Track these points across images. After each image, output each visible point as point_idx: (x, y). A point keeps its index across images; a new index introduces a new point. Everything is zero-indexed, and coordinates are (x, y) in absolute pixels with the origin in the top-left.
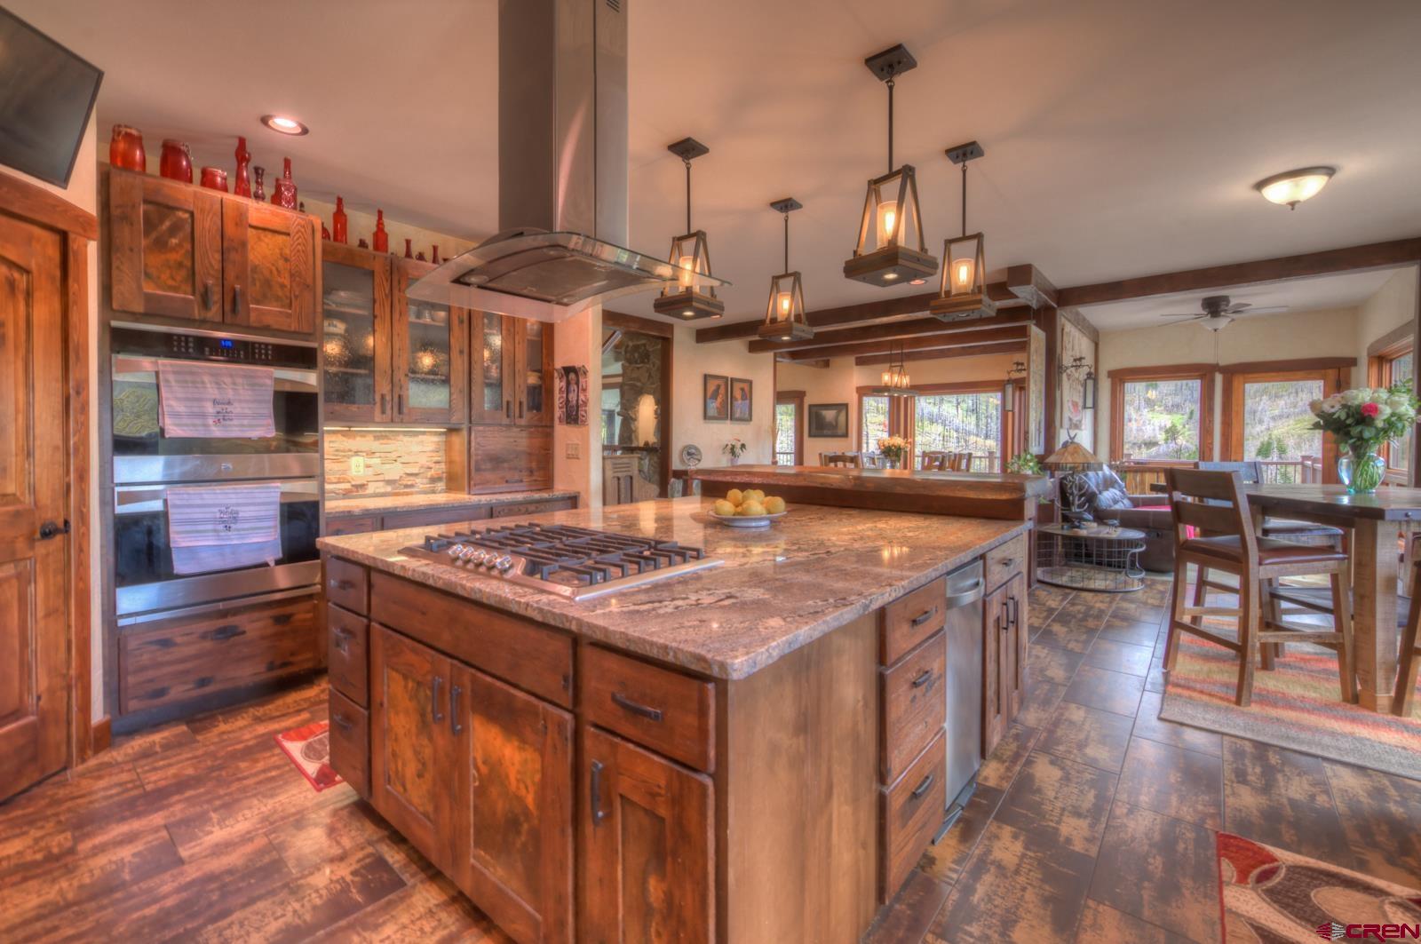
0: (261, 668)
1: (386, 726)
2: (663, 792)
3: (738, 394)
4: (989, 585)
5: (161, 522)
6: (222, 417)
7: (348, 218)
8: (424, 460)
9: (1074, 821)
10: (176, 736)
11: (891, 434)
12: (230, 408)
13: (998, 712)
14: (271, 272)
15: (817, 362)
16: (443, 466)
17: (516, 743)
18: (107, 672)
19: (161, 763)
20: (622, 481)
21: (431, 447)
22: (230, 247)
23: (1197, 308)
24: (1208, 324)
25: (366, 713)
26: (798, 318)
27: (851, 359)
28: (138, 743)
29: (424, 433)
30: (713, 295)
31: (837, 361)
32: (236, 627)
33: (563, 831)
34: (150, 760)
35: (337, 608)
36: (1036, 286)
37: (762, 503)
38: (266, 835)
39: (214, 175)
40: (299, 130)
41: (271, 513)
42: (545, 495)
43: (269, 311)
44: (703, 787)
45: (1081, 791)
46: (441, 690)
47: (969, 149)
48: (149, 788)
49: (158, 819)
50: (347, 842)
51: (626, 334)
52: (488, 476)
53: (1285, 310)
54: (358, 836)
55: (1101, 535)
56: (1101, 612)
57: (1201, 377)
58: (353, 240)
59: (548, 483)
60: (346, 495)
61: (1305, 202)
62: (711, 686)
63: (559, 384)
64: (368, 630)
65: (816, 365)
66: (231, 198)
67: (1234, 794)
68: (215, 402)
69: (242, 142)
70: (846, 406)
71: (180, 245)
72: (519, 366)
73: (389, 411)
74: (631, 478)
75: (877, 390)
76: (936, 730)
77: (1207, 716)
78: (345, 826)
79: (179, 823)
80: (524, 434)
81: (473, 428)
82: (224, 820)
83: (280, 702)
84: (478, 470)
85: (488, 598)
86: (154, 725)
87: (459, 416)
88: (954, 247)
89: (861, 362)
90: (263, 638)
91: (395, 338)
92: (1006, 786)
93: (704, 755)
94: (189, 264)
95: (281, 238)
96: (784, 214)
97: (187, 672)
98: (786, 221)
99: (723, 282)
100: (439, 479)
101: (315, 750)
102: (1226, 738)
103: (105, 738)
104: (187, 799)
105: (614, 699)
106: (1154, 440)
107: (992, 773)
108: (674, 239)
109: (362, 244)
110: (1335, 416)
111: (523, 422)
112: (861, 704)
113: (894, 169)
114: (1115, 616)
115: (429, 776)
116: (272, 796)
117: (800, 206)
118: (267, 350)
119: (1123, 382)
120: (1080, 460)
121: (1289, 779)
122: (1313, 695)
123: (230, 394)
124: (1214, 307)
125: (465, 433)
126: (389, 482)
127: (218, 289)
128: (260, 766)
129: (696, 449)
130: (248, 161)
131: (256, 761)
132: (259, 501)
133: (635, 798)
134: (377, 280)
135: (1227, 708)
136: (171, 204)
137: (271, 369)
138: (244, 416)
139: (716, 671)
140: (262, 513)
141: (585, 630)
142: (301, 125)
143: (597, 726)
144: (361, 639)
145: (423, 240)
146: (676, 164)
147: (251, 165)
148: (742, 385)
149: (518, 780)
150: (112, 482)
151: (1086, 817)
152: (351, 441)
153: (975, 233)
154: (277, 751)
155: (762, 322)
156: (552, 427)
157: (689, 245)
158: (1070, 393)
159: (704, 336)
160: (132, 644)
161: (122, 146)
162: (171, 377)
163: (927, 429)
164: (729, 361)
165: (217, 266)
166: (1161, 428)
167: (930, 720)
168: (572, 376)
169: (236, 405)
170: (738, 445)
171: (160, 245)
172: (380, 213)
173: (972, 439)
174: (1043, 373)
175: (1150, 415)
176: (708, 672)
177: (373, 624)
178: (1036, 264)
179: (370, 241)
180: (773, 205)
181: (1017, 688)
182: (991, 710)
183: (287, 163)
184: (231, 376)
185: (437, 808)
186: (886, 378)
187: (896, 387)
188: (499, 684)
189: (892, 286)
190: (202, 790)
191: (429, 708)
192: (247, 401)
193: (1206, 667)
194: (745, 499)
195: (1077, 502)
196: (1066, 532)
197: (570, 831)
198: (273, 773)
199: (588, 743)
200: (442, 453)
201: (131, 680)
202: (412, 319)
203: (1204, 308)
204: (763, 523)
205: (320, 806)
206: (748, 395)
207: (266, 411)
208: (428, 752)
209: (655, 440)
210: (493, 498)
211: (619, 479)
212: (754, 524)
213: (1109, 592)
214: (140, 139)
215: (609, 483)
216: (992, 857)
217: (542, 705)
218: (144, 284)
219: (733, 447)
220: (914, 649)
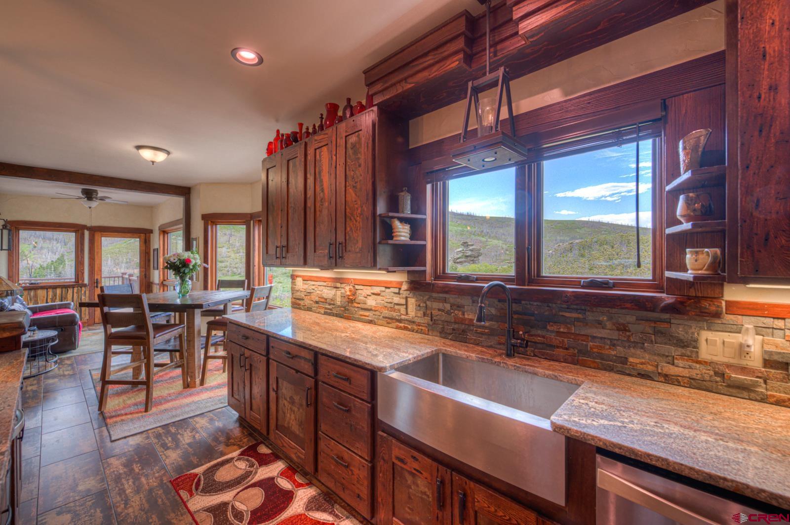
23: (79, 193)
24: (85, 203)
45: (91, 515)
56: (36, 393)
57: (76, 232)
61: (158, 163)
67: (167, 457)
77: (136, 426)
102: (149, 432)
110: (176, 264)
119: (17, 229)
122: (173, 391)
124: (89, 195)
203: (83, 194)
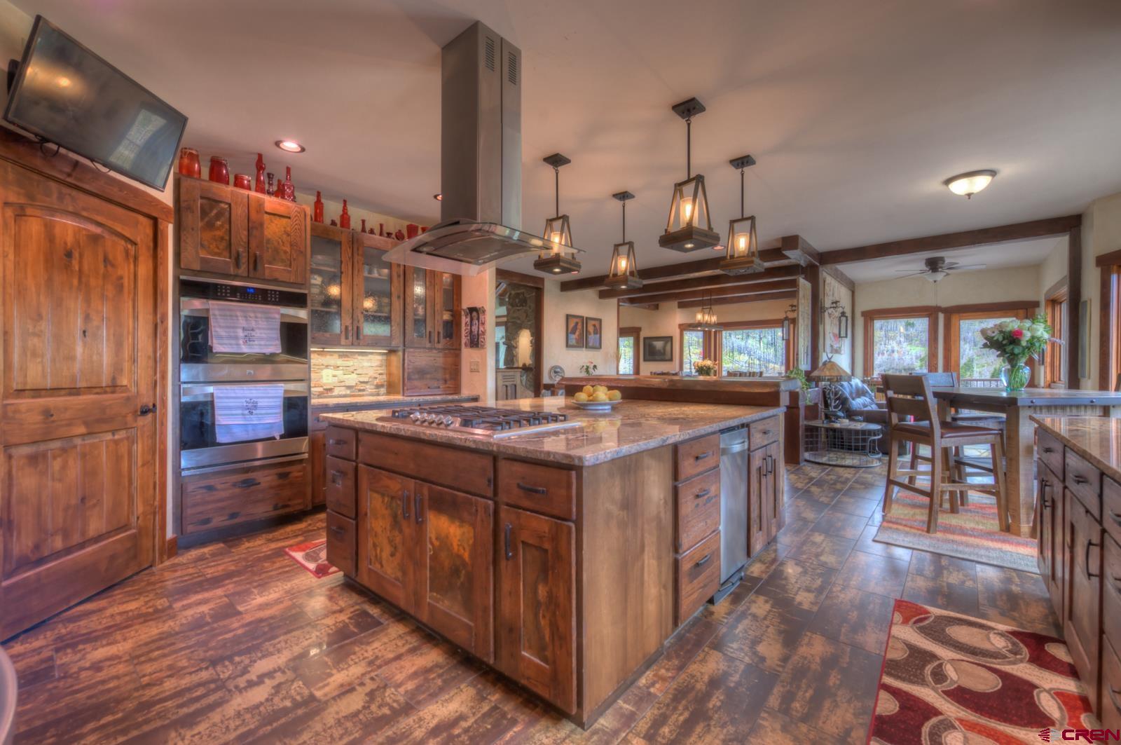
0: (270, 508)
1: (369, 527)
2: (547, 535)
3: (591, 329)
4: (752, 445)
5: (209, 408)
6: (248, 339)
7: (325, 205)
8: (371, 373)
9: (806, 594)
10: (218, 549)
11: (704, 358)
12: (253, 333)
13: (760, 529)
14: (279, 243)
15: (649, 306)
16: (384, 377)
17: (458, 524)
18: (175, 506)
19: (213, 564)
20: (509, 388)
21: (378, 363)
22: (254, 227)
23: (922, 266)
24: (930, 277)
25: (354, 522)
26: (632, 273)
27: (675, 303)
28: (194, 553)
29: (372, 353)
30: (573, 258)
31: (665, 305)
32: (254, 479)
33: (487, 569)
34: (204, 562)
35: (334, 458)
36: (803, 250)
37: (606, 394)
38: (290, 600)
39: (242, 179)
40: (299, 149)
41: (278, 403)
42: (456, 397)
43: (276, 269)
44: (569, 528)
45: (813, 579)
46: (408, 498)
47: (745, 160)
48: (209, 576)
49: (219, 592)
50: (342, 604)
51: (509, 285)
52: (416, 383)
53: (984, 266)
54: (349, 601)
55: (850, 427)
56: (847, 480)
57: (929, 316)
58: (327, 221)
59: (457, 389)
60: (320, 395)
61: (978, 193)
62: (574, 473)
63: (465, 320)
64: (356, 469)
65: (649, 308)
66: (253, 194)
67: (912, 580)
68: (244, 329)
69: (260, 156)
70: (671, 338)
71: (222, 226)
72: (438, 307)
73: (350, 338)
74: (515, 386)
75: (693, 327)
76: (713, 529)
78: (339, 596)
79: (234, 594)
80: (441, 354)
81: (407, 350)
82: (262, 592)
83: (282, 531)
84: (409, 379)
85: (441, 438)
86: (203, 543)
87: (397, 342)
88: (736, 225)
89: (682, 306)
90: (271, 488)
91: (355, 287)
92: (765, 576)
93: (570, 510)
94: (227, 238)
95: (285, 220)
96: (622, 202)
97: (223, 508)
98: (624, 207)
99: (579, 251)
100: (382, 386)
101: (311, 556)
102: (915, 551)
103: (173, 548)
104: (235, 582)
105: (519, 486)
106: (912, 367)
107: (756, 570)
108: (547, 220)
109: (333, 223)
110: (995, 339)
111: (440, 346)
112: (662, 502)
113: (691, 177)
114: (856, 482)
115: (398, 555)
116: (289, 581)
117: (633, 197)
118: (275, 294)
119: (872, 320)
120: (835, 373)
121: (951, 573)
122: (981, 527)
123: (253, 324)
124: (934, 265)
125: (400, 354)
126: (349, 387)
127: (245, 254)
128: (278, 565)
129: (561, 368)
130: (264, 169)
131: (274, 563)
132: (270, 395)
133: (530, 541)
134: (343, 248)
135: (920, 534)
136: (217, 199)
137: (278, 307)
138: (262, 339)
139: (576, 462)
140: (273, 404)
141: (501, 449)
142: (300, 146)
143: (508, 505)
144: (351, 475)
145: (373, 220)
146: (549, 171)
147: (266, 172)
148: (593, 322)
149: (458, 545)
150: (179, 380)
151: (813, 592)
152: (323, 358)
153: (750, 215)
154: (287, 557)
155: (607, 276)
156: (460, 350)
157: (558, 224)
158: (829, 327)
159: (566, 286)
160: (190, 488)
161: (186, 161)
162: (217, 313)
163: (736, 358)
164: (584, 305)
165: (245, 240)
166: (917, 358)
167: (709, 521)
168: (474, 314)
169: (257, 331)
170: (592, 366)
171: (210, 226)
172: (345, 202)
173: (771, 365)
174: (810, 312)
175: (909, 348)
176: (572, 463)
177: (360, 465)
178: (803, 235)
179: (338, 221)
180: (615, 196)
181: (775, 517)
182: (754, 528)
183: (288, 170)
184: (254, 312)
185: (404, 573)
186: (699, 317)
187: (706, 323)
188: (446, 489)
189: (690, 253)
190: (243, 578)
191: (399, 512)
192: (264, 329)
193: (912, 512)
194: (594, 391)
195: (833, 404)
196: (825, 425)
197: (491, 568)
198: (287, 569)
199: (503, 515)
200: (384, 368)
201: (189, 511)
202: (366, 274)
203: (927, 266)
204: (607, 407)
205: (321, 586)
206: (598, 331)
207: (274, 336)
208: (398, 539)
209: (531, 362)
210: (421, 399)
211: (507, 386)
212: (600, 408)
213: (855, 467)
214: (197, 156)
215: (500, 390)
216: (749, 612)
217: (474, 498)
218: (200, 251)
219: (588, 367)
220: (698, 475)
